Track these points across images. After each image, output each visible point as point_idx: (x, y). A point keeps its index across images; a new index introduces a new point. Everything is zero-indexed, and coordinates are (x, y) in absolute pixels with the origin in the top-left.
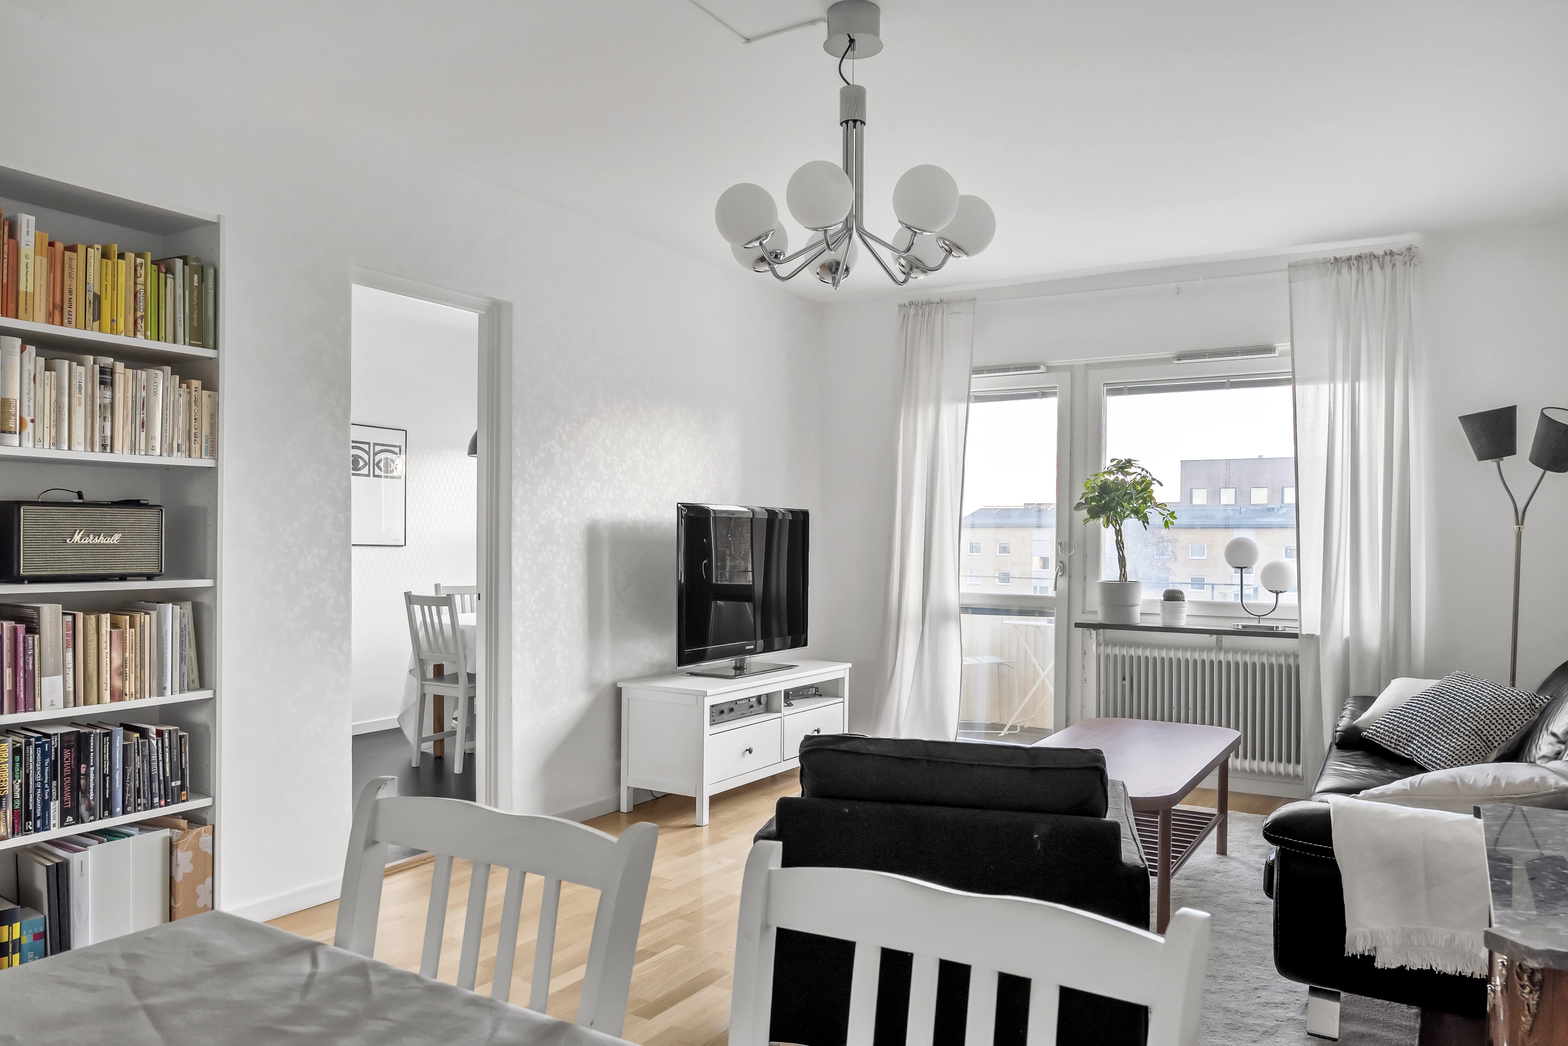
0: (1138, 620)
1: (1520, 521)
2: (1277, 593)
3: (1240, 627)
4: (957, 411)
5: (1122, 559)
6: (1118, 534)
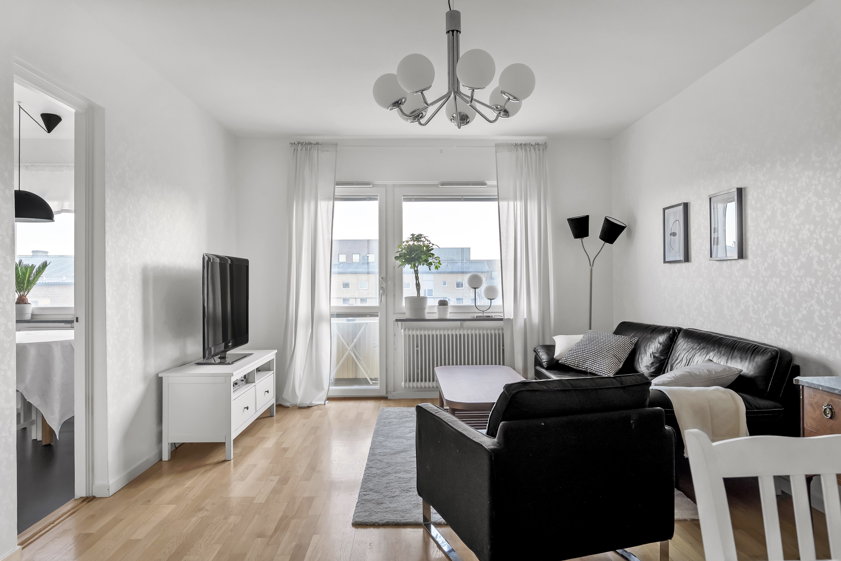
0: (427, 317)
1: (592, 265)
2: (491, 300)
3: (475, 317)
4: (328, 205)
5: (418, 285)
6: (416, 272)
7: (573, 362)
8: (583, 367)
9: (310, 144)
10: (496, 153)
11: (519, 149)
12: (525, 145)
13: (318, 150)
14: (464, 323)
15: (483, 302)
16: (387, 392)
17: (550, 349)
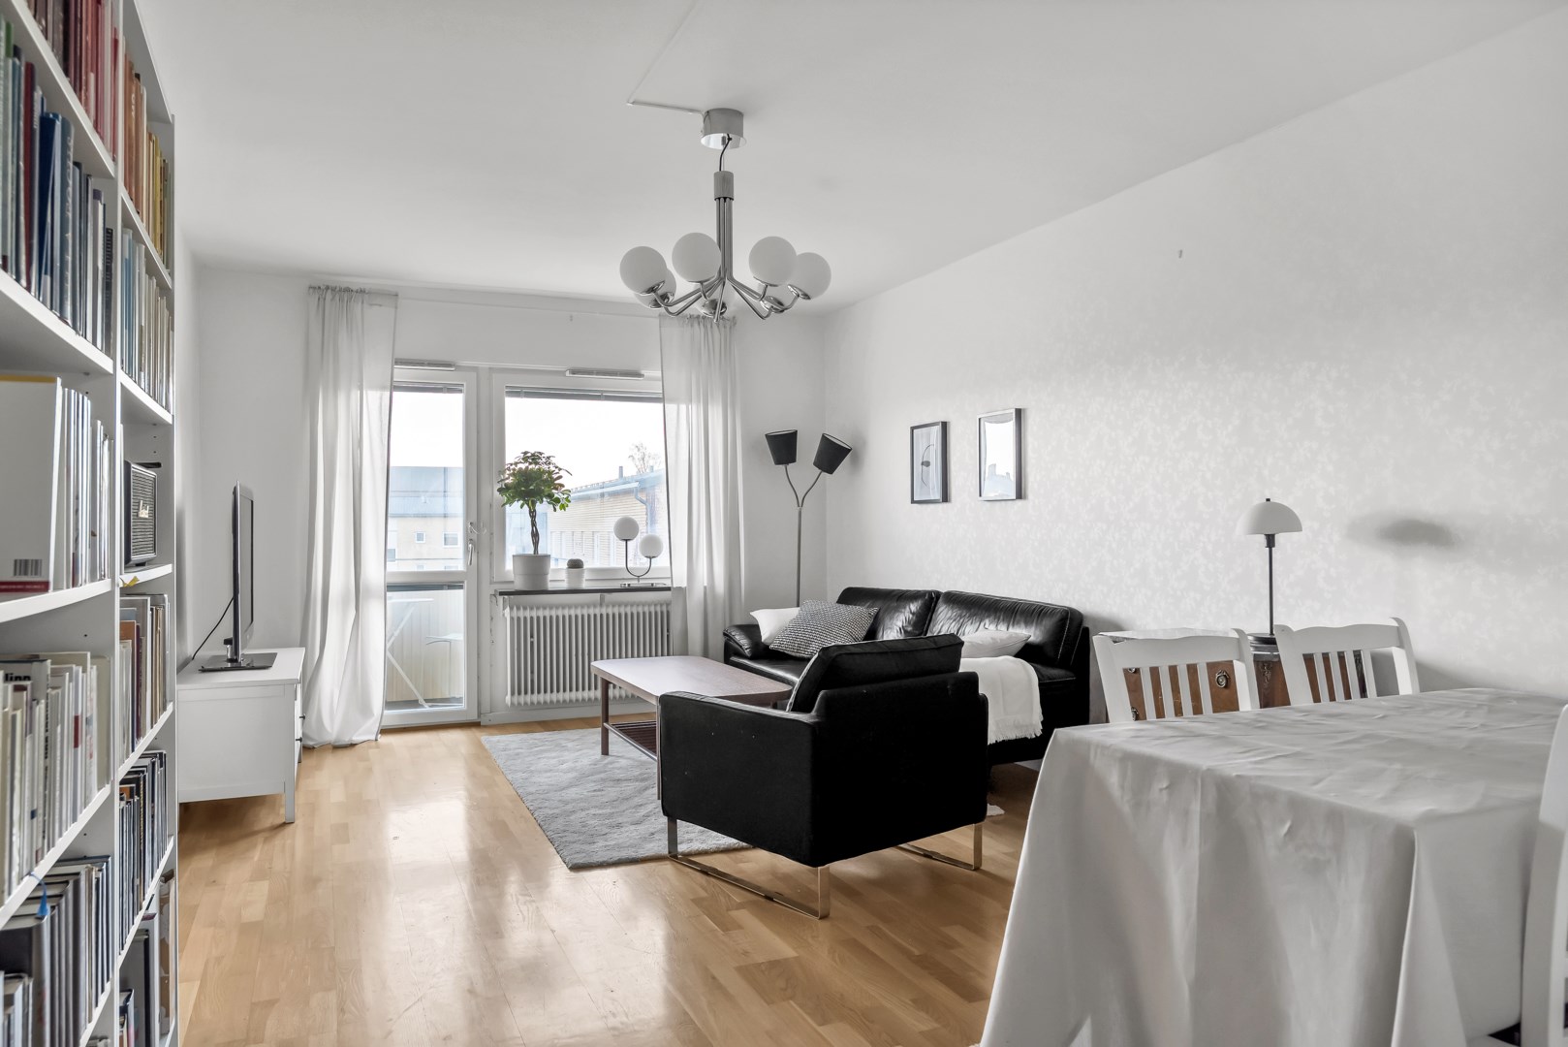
0: (551, 586)
1: (800, 504)
2: (651, 559)
3: (627, 586)
4: (381, 398)
5: (535, 535)
6: (533, 514)
7: (789, 647)
9: (348, 290)
10: (660, 327)
11: (696, 325)
13: (363, 302)
14: (607, 596)
15: (639, 562)
16: (479, 714)
17: (752, 630)
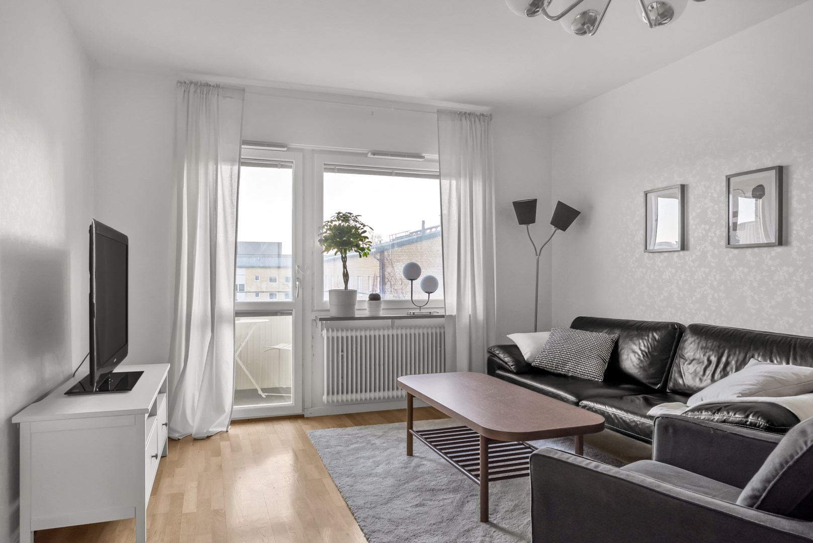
0: (357, 314)
1: (538, 254)
2: (429, 294)
3: (412, 314)
4: (231, 169)
5: (346, 276)
6: (344, 259)
7: (550, 365)
8: (564, 370)
9: (207, 85)
10: (438, 120)
11: (463, 119)
12: (469, 114)
13: (218, 95)
14: (397, 322)
15: (420, 295)
16: (304, 409)
17: (513, 350)
